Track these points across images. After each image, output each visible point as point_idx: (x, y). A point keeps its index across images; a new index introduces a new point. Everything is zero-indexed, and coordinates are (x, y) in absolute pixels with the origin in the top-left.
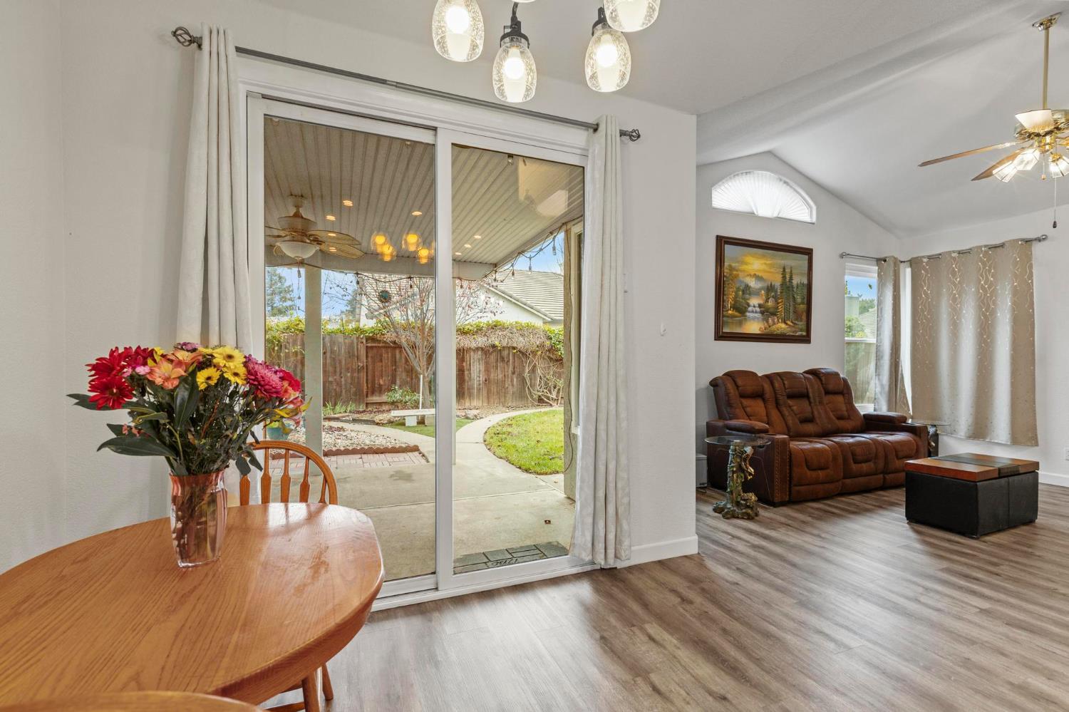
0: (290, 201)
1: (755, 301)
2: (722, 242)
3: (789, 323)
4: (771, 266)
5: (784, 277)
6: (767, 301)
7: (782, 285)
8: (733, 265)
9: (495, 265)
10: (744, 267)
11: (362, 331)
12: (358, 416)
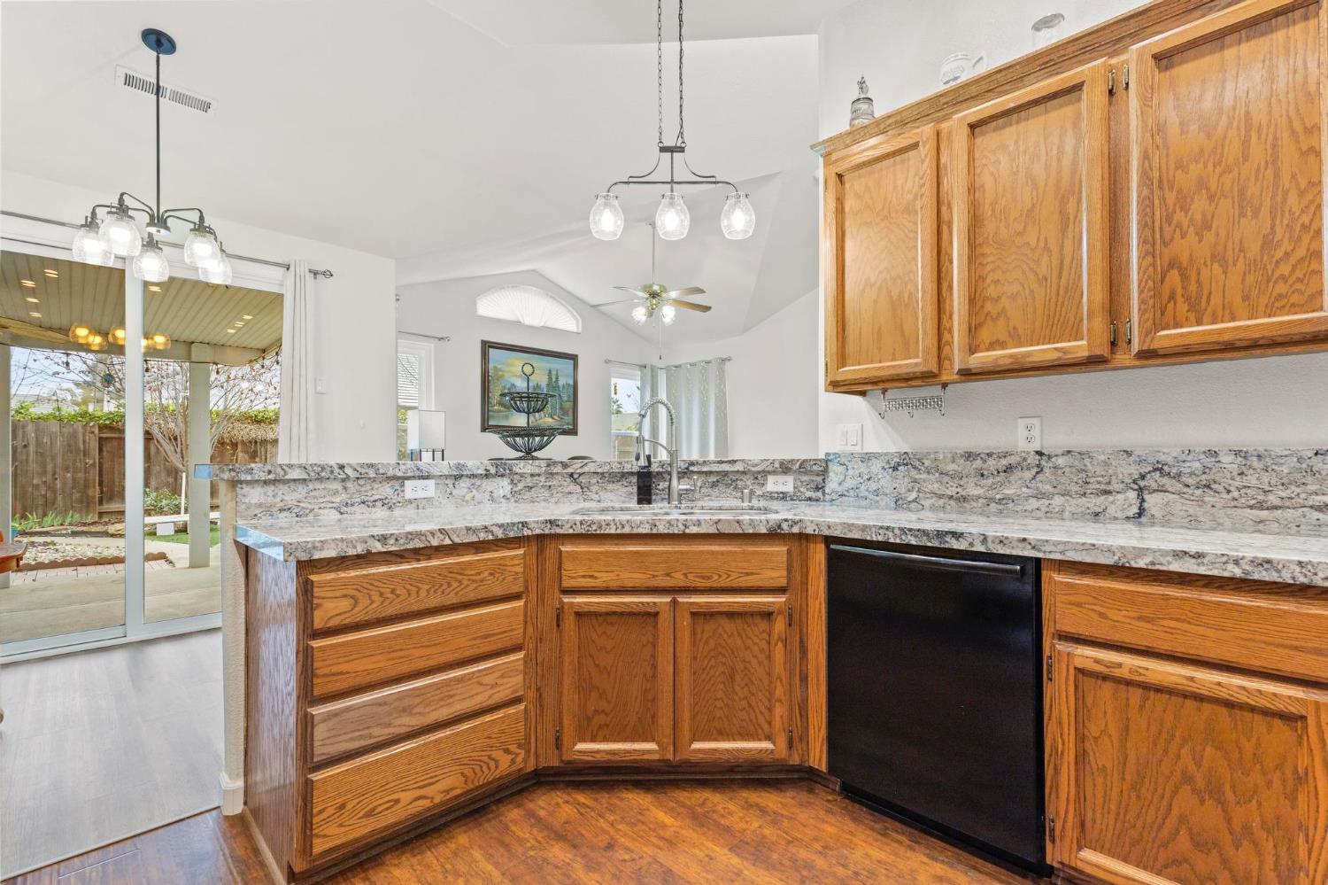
2: (487, 346)
3: (555, 417)
5: (550, 378)
7: (548, 385)
8: (499, 367)
9: (264, 351)
10: (508, 368)
11: (92, 417)
12: (85, 529)
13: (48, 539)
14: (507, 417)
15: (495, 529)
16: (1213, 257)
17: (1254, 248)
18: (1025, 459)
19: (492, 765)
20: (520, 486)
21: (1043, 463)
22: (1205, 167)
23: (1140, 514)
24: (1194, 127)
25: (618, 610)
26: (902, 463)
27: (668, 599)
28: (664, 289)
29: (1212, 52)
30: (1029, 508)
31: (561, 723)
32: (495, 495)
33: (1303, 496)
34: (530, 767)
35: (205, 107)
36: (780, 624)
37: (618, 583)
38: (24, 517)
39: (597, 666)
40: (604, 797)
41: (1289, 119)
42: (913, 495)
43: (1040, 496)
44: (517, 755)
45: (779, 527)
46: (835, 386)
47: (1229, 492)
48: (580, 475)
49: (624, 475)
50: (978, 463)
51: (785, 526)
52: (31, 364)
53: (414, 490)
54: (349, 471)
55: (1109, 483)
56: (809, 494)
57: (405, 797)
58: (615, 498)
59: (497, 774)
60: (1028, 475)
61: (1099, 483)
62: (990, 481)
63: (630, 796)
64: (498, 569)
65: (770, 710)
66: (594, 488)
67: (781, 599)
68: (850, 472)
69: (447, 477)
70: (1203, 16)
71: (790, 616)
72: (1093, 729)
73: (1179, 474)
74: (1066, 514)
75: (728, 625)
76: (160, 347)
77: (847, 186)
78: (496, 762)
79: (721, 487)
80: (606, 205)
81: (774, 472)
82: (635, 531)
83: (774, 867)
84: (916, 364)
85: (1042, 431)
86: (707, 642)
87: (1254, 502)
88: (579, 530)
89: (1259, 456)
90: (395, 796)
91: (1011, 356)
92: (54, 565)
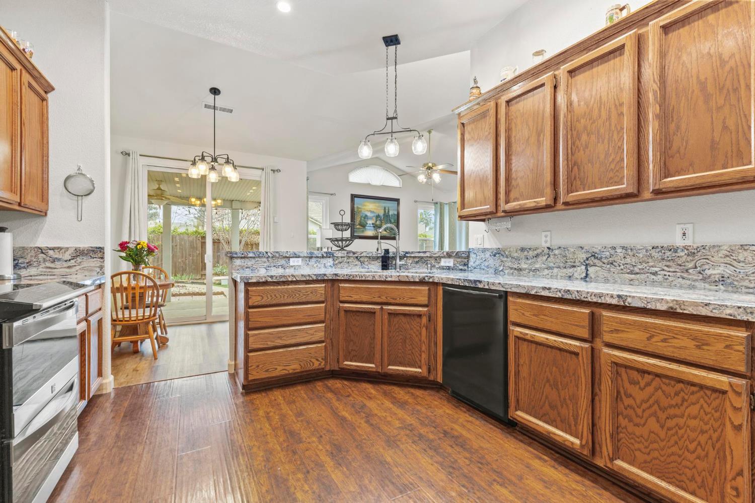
0: (156, 183)
1: (370, 222)
2: (353, 197)
4: (378, 207)
5: (385, 211)
6: (376, 221)
7: (384, 215)
8: (360, 207)
10: (364, 207)
11: (199, 233)
12: (195, 281)
13: (184, 285)
14: (363, 231)
15: (313, 276)
16: (589, 160)
17: (602, 157)
18: (543, 251)
19: (311, 364)
20: (337, 262)
21: (550, 253)
22: (586, 120)
23: (586, 276)
24: (582, 103)
25: (361, 310)
26: (497, 253)
27: (379, 307)
28: (434, 165)
29: (589, 70)
30: (545, 274)
31: (339, 353)
32: (326, 265)
33: (648, 268)
34: (328, 368)
35: (231, 111)
36: (424, 320)
37: (361, 300)
38: (176, 275)
39: (353, 332)
40: (354, 384)
41: (614, 99)
42: (501, 268)
43: (549, 268)
44: (321, 362)
45: (424, 279)
46: (462, 217)
47: (620, 266)
48: (361, 257)
49: (378, 258)
50: (526, 253)
51: (426, 278)
52: (178, 211)
53: (294, 262)
54: (269, 254)
55: (575, 262)
56: (461, 267)
57: (279, 368)
58: (374, 268)
59: (313, 368)
60: (545, 258)
61: (571, 262)
62: (530, 262)
63: (364, 384)
64: (314, 291)
65: (421, 356)
66: (366, 263)
67: (426, 309)
68: (478, 257)
69: (306, 257)
70: (587, 53)
71: (430, 317)
72: (521, 362)
73: (601, 258)
74: (559, 277)
75: (403, 319)
76: (219, 205)
77: (465, 128)
78: (313, 363)
79: (420, 263)
80: (365, 145)
81: (444, 257)
82: (367, 279)
83: (427, 426)
84: (488, 208)
85: (551, 238)
86: (395, 325)
87: (629, 271)
88: (346, 278)
89: (631, 249)
90: (276, 367)
91: (519, 205)
92: (185, 294)
